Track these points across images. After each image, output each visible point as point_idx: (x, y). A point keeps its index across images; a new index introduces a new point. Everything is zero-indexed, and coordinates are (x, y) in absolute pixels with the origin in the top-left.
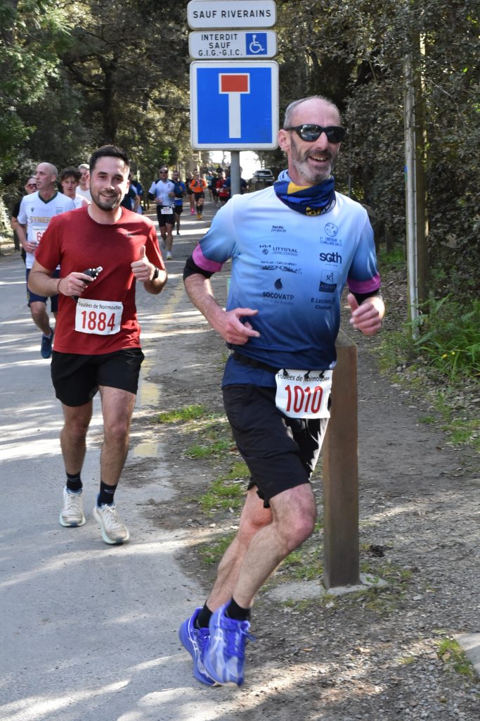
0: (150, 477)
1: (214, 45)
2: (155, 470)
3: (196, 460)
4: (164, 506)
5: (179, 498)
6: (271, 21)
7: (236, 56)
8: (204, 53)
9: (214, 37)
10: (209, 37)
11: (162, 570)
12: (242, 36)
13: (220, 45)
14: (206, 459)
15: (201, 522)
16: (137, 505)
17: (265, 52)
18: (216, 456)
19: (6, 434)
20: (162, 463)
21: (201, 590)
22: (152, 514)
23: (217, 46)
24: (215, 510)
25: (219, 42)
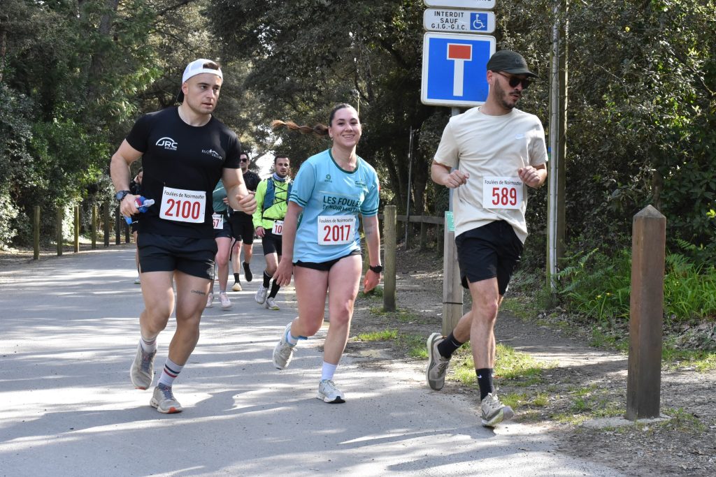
1: (445, 20)
6: (492, 4)
7: (462, 30)
8: (436, 26)
9: (444, 14)
10: (441, 14)
12: (467, 14)
13: (449, 21)
17: (486, 29)
23: (447, 21)
25: (449, 18)
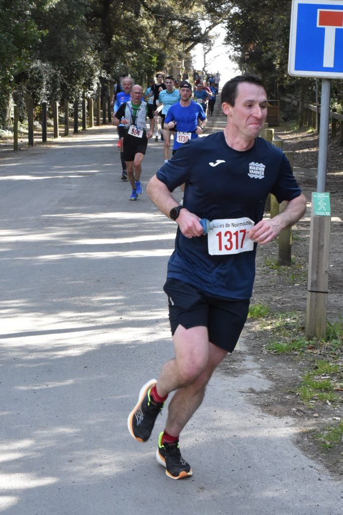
0: (241, 368)
2: (243, 362)
3: (279, 355)
4: (265, 395)
5: (277, 389)
11: (285, 452)
14: (287, 354)
15: (305, 412)
16: (240, 392)
18: (296, 353)
19: (91, 320)
20: (248, 356)
21: (327, 471)
22: (257, 401)
24: (314, 401)
